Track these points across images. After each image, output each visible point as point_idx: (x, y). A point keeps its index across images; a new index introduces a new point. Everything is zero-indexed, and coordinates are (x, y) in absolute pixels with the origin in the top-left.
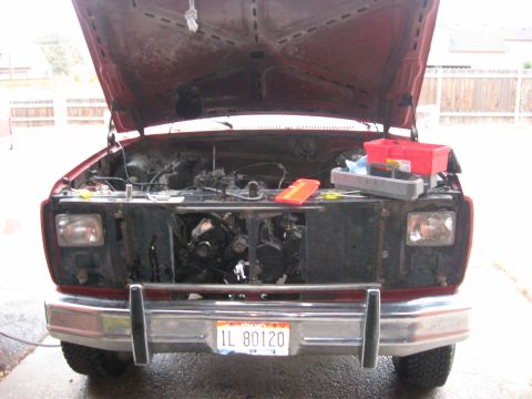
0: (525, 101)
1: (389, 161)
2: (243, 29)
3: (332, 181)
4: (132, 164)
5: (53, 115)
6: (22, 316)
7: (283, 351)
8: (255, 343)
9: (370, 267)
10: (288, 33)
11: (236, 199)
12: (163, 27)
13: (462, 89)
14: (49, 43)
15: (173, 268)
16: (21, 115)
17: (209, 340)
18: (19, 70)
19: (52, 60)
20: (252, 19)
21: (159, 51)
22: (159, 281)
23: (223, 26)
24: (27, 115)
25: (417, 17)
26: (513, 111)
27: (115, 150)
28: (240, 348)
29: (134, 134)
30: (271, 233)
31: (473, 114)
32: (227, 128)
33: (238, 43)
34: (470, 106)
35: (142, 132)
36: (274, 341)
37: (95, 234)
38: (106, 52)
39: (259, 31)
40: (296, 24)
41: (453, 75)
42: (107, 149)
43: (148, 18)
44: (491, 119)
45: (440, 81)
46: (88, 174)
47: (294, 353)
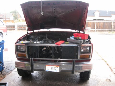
0: (114, 27)
1: (78, 37)
2: (52, 13)
3: (67, 40)
4: (31, 37)
5: (14, 28)
6: (9, 66)
7: (58, 71)
8: (53, 69)
9: (74, 56)
10: (61, 13)
11: (50, 43)
12: (38, 12)
13: (101, 24)
14: (14, 13)
15: (38, 55)
16: (8, 28)
17: (44, 69)
18: (7, 18)
19: (14, 17)
20: (54, 11)
21: (37, 16)
22: (36, 58)
23: (49, 12)
24: (9, 28)
25: (84, 11)
26: (111, 29)
27: (28, 34)
28: (50, 70)
29: (32, 32)
30: (56, 50)
31: (103, 30)
32: (49, 31)
33: (51, 15)
34: (102, 28)
35: (33, 31)
36: (56, 69)
37: (25, 49)
38: (27, 16)
39: (55, 13)
40: (62, 12)
41: (98, 22)
42: (27, 34)
43: (35, 10)
44: (106, 31)
45: (96, 22)
46: (23, 38)
47: (60, 71)
